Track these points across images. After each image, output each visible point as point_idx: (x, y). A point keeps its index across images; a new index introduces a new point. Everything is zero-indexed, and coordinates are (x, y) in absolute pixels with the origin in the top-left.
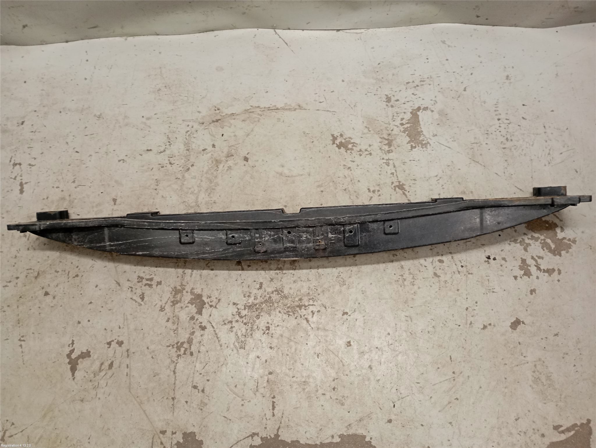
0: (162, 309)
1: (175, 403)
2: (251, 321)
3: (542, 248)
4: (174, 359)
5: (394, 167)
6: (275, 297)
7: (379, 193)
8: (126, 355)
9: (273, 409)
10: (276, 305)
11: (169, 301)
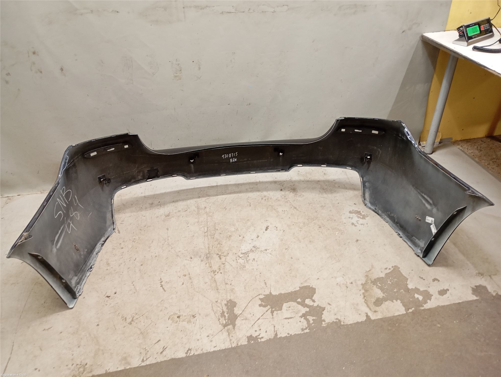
0: (202, 261)
1: (219, 291)
2: (245, 258)
3: (358, 218)
4: (213, 276)
5: (290, 203)
6: (254, 249)
7: (287, 211)
8: (189, 279)
9: (266, 284)
10: (255, 251)
11: (205, 258)
